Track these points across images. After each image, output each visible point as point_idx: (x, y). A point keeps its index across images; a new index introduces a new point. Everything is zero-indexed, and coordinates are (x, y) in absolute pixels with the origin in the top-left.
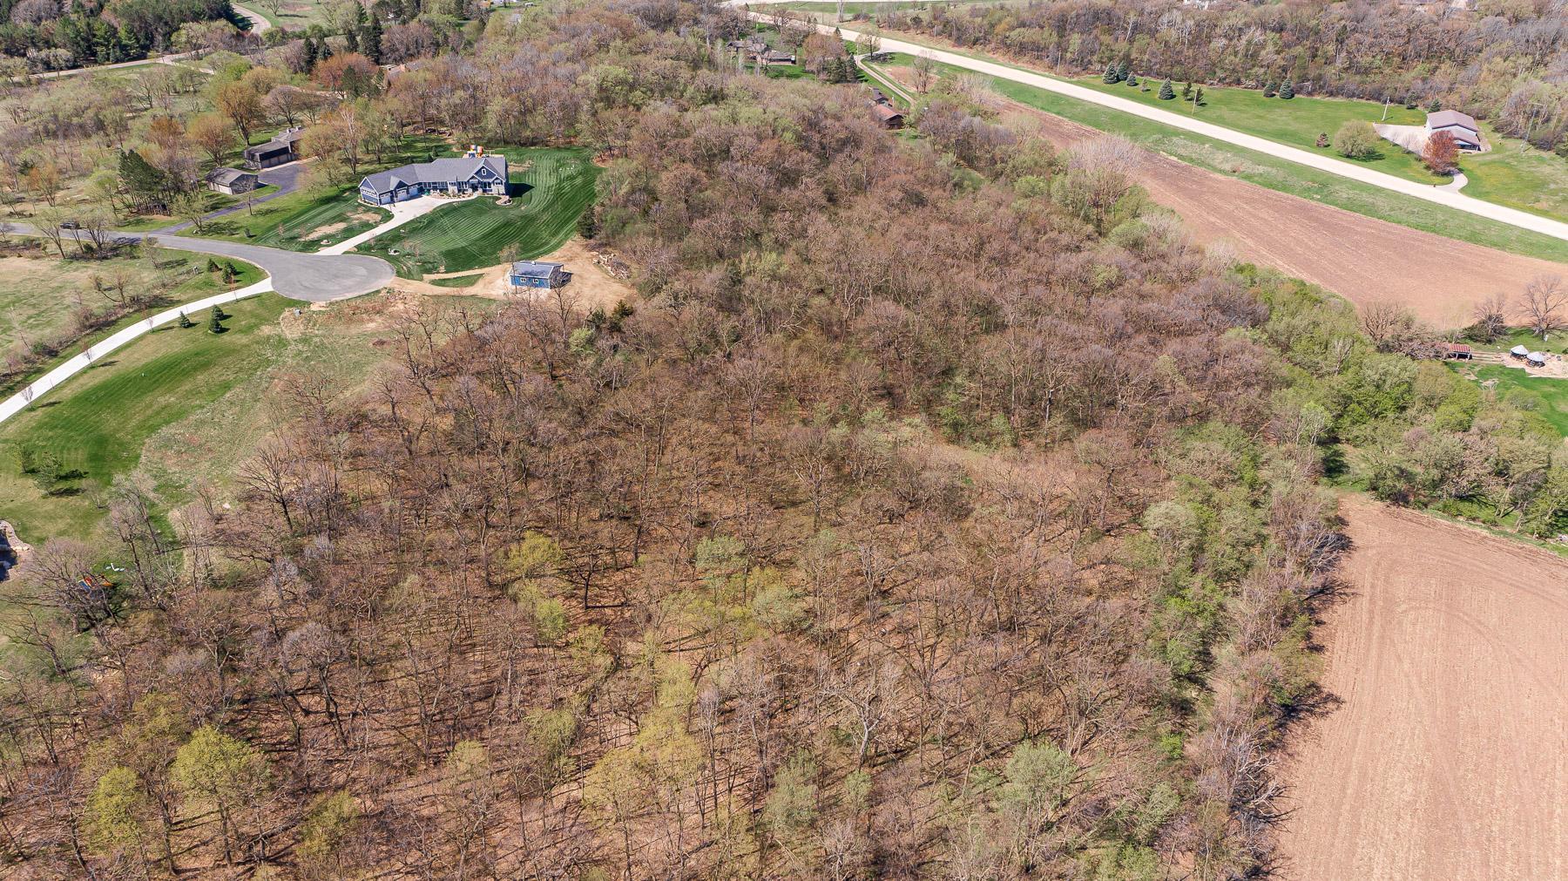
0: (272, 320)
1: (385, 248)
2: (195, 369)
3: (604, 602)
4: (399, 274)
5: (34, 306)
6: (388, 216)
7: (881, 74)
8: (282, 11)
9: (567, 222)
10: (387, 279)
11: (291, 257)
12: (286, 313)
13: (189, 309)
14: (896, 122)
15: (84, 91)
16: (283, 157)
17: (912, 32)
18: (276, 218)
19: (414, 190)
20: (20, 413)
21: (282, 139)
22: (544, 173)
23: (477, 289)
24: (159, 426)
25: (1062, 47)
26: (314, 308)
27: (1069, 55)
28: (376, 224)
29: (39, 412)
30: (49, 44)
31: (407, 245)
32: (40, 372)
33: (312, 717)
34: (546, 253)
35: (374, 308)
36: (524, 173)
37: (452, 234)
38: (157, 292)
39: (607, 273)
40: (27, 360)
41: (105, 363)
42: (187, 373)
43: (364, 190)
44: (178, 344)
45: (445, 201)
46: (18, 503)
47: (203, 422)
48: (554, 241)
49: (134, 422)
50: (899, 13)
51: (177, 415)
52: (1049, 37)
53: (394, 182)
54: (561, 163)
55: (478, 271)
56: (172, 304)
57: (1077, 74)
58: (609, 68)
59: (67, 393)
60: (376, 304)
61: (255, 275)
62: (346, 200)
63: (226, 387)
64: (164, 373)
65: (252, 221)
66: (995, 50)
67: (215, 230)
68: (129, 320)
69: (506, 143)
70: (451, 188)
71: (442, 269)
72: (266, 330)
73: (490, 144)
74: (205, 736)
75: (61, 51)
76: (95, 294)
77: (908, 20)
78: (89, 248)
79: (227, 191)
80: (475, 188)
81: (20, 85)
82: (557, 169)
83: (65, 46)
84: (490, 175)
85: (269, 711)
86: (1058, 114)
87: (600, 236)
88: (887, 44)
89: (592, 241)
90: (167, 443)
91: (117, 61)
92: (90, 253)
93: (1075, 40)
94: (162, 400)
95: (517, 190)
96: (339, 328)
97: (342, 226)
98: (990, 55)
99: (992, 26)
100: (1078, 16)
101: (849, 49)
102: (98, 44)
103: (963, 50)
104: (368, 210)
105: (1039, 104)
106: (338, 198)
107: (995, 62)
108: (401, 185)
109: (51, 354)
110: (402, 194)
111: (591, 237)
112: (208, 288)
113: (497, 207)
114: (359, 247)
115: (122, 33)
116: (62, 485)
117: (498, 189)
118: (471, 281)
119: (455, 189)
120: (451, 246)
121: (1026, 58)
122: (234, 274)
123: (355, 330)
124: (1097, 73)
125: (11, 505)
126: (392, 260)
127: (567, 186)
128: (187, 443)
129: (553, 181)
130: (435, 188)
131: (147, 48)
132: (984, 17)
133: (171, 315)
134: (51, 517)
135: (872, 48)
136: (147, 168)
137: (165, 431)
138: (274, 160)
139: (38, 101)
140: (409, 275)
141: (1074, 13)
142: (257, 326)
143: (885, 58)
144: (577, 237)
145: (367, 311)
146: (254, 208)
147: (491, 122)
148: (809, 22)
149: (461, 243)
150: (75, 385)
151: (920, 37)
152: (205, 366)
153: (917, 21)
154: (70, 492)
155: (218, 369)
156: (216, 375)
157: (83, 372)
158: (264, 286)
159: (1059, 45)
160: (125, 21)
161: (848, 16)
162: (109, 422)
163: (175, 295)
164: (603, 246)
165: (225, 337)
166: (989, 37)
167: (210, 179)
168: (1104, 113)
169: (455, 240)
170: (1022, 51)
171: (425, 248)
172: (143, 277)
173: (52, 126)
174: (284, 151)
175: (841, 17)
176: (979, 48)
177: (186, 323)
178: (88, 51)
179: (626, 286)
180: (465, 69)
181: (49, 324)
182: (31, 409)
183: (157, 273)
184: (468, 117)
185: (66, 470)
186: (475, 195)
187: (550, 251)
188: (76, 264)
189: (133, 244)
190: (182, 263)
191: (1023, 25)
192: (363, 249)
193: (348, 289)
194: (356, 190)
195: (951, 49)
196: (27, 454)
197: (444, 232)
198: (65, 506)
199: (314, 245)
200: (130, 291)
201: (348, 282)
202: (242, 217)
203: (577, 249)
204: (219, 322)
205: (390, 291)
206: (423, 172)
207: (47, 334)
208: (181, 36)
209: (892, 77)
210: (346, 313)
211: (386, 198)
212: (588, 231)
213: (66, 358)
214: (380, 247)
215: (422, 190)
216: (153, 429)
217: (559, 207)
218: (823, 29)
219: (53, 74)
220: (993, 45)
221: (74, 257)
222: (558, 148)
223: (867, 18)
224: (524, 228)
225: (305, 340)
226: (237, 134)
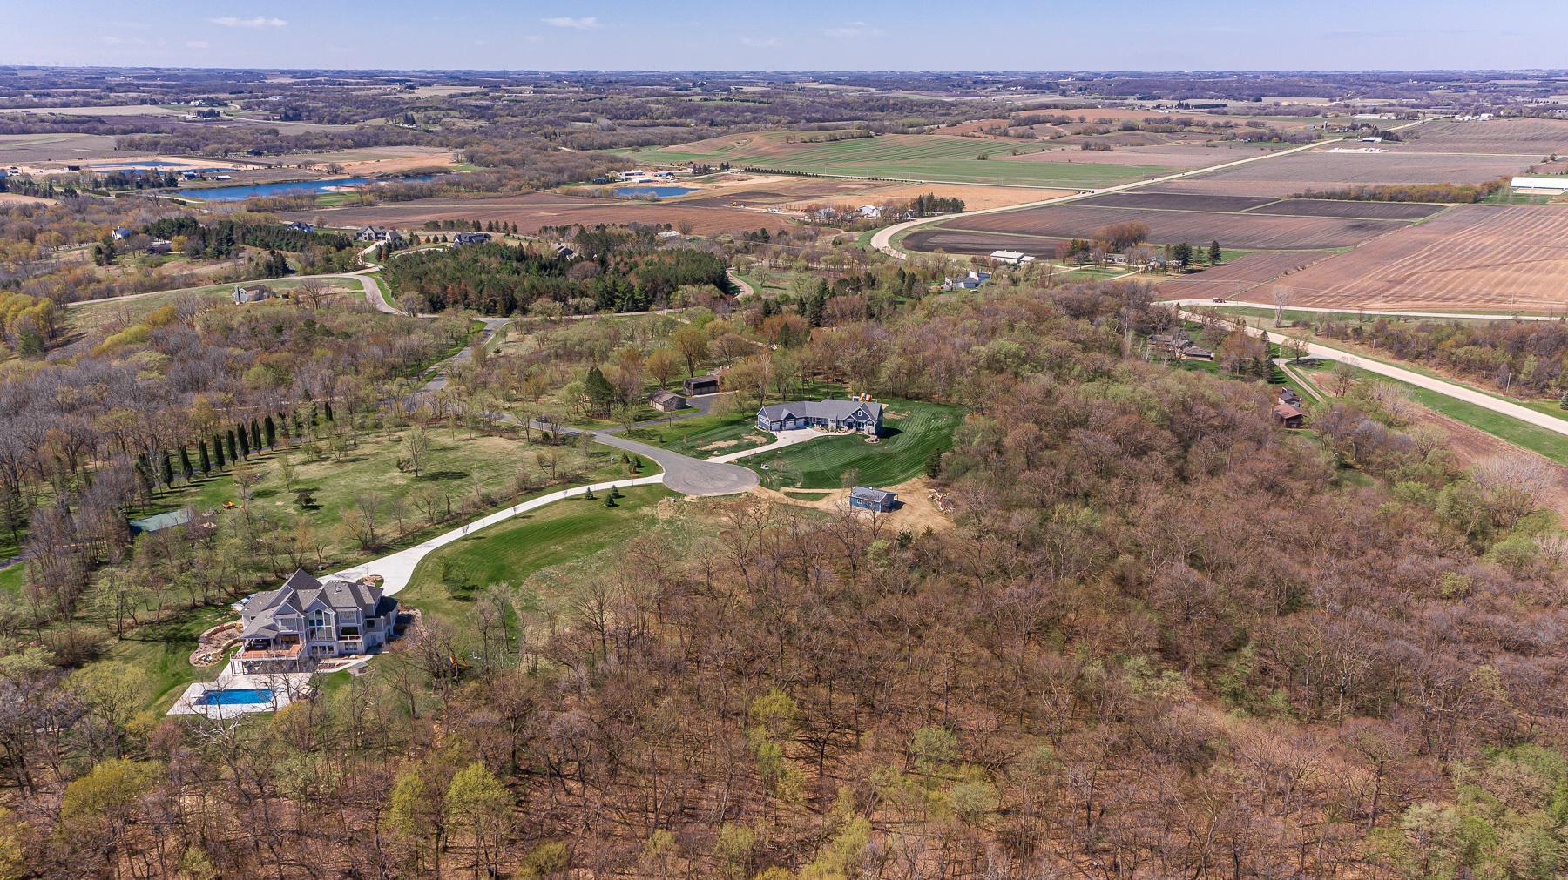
0: (652, 503)
1: (759, 464)
2: (584, 530)
3: (837, 773)
4: (762, 484)
5: (495, 471)
6: (773, 439)
7: (1303, 379)
8: (768, 283)
9: (919, 463)
10: (751, 486)
11: (686, 460)
12: (665, 500)
13: (593, 488)
14: (1296, 421)
15: (590, 328)
16: (712, 388)
17: (1351, 342)
18: (688, 431)
19: (800, 422)
20: (456, 541)
21: (715, 374)
22: (915, 423)
23: (821, 505)
24: (543, 566)
25: (1515, 368)
26: (686, 499)
27: (1522, 376)
28: (762, 445)
29: (469, 542)
30: (583, 294)
31: (775, 464)
32: (481, 515)
33: (571, 798)
34: (890, 484)
35: (731, 506)
36: (900, 421)
37: (819, 460)
38: (580, 472)
39: (937, 507)
40: (475, 505)
41: (525, 516)
42: (577, 532)
43: (761, 419)
44: (579, 511)
45: (824, 433)
46: (431, 600)
47: (574, 568)
48: (901, 477)
49: (527, 560)
50: (1342, 324)
51: (556, 560)
52: (1502, 357)
53: (785, 413)
54: (935, 416)
55: (827, 491)
56: (587, 482)
57: (1531, 396)
58: (1005, 344)
59: (493, 532)
60: (737, 504)
61: (654, 469)
62: (746, 424)
63: (601, 546)
64: (562, 529)
65: (669, 431)
66: (1438, 366)
67: (640, 435)
68: (554, 489)
69: (895, 395)
70: (830, 424)
71: (799, 485)
72: (646, 510)
73: (878, 395)
74: (476, 769)
75: (588, 300)
76: (538, 468)
77: (1349, 331)
78: (546, 436)
79: (660, 407)
80: (850, 426)
81: (554, 322)
82: (930, 420)
83: (593, 297)
84: (864, 417)
85: (542, 784)
86: (1494, 433)
87: (942, 476)
88: (1316, 350)
89: (934, 481)
90: (545, 578)
91: (628, 311)
92: (546, 440)
93: (1530, 363)
94: (552, 548)
95: (885, 432)
96: (700, 518)
97: (734, 443)
98: (1433, 370)
99: (1439, 341)
100: (1539, 339)
101: (1273, 351)
102: (618, 297)
103: (1403, 363)
104: (759, 433)
105: (1475, 421)
106: (740, 422)
107: (1437, 377)
108: (790, 417)
109: (493, 504)
110: (790, 424)
111: (934, 477)
112: (618, 475)
113: (863, 443)
114: (739, 460)
115: (636, 290)
116: (464, 594)
117: (869, 429)
118: (818, 497)
119: (834, 425)
120: (813, 469)
121: (1473, 376)
122: (639, 466)
123: (711, 520)
124: (1556, 397)
125: (426, 600)
126: (759, 471)
127: (932, 435)
128: (558, 581)
129: (921, 429)
130: (818, 423)
131: (650, 302)
132: (1430, 333)
133: (582, 490)
134: (447, 613)
135: (1298, 353)
136: (604, 382)
137: (547, 570)
138: (705, 389)
139: (560, 333)
140: (769, 486)
141: (1533, 335)
142: (640, 506)
143: (1313, 364)
144: (924, 477)
145: (725, 507)
146: (674, 422)
147: (883, 377)
148: (1238, 323)
149: (823, 468)
150: (500, 527)
151: (1358, 347)
152: (592, 529)
153: (1358, 332)
154: (466, 599)
155: (599, 533)
156: (599, 536)
157: (508, 520)
158: (657, 479)
159: (1511, 366)
160: (640, 281)
161: (1286, 323)
162: (512, 556)
163: (591, 476)
164: (943, 486)
165: (614, 511)
166: (1435, 353)
167: (651, 398)
168: (1550, 437)
169: (819, 465)
170: (1465, 369)
171: (790, 467)
172: (575, 460)
173: (561, 352)
174: (714, 383)
175: (1278, 323)
176: (1422, 362)
177: (590, 497)
178: (609, 301)
179: (949, 520)
180: (878, 332)
181: (500, 484)
182: (465, 539)
183: (586, 459)
184: (865, 372)
185: (469, 584)
186: (849, 432)
187: (895, 483)
188: (535, 446)
189: (576, 436)
190: (604, 454)
191: (1474, 343)
192: (742, 462)
193: (717, 489)
194: (755, 418)
195: (1389, 360)
196: (448, 567)
197: (813, 457)
198: (460, 608)
199: (708, 453)
200: (559, 469)
201: (720, 484)
202: (663, 428)
203: (919, 485)
204: (614, 498)
205: (749, 495)
206: (812, 409)
207: (494, 490)
208: (677, 296)
209: (1313, 381)
210: (707, 506)
211: (777, 425)
212: (933, 471)
213: (501, 509)
214: (756, 462)
215: (808, 423)
216: (539, 567)
217: (917, 451)
218: (1251, 331)
219: (580, 317)
220: (1436, 361)
221: (536, 442)
222: (938, 405)
223: (1306, 325)
224: (881, 463)
225: (670, 522)
226: (685, 369)
